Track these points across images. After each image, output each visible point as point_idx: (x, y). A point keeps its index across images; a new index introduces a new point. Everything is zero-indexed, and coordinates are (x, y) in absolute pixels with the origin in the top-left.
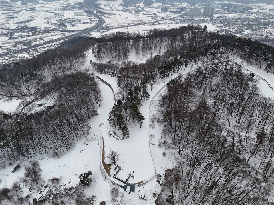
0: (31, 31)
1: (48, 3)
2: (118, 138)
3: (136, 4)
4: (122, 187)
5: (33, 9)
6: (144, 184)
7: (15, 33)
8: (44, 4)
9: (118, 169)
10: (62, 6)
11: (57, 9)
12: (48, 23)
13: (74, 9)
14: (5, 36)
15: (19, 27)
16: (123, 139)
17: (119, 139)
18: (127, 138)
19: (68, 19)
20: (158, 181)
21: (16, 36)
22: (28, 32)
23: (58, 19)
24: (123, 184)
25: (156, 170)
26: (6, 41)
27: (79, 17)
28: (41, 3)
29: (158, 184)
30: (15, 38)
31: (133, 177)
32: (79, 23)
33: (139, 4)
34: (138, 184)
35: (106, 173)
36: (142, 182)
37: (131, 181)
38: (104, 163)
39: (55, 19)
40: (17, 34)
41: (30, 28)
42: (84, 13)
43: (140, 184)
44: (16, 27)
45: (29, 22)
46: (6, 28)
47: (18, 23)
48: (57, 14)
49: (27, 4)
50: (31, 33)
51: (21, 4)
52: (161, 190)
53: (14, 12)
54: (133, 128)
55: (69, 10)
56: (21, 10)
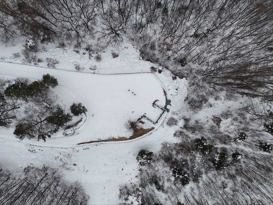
2: (83, 120)
9: (143, 120)
25: (143, 71)
29: (163, 72)
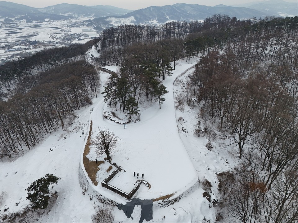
0: (31, 44)
1: (54, 21)
2: (120, 121)
3: (149, 21)
4: (121, 207)
5: (37, 26)
6: (176, 200)
7: (14, 46)
8: (50, 22)
9: (114, 169)
10: (70, 24)
11: (64, 26)
12: (53, 38)
13: (83, 26)
14: (2, 49)
15: (19, 41)
16: (128, 123)
17: (122, 122)
18: (135, 122)
19: (75, 34)
20: (206, 195)
21: (14, 48)
22: (29, 45)
23: (64, 34)
24: (123, 201)
26: (3, 53)
27: (87, 32)
28: (47, 21)
29: (207, 201)
30: (13, 51)
31: (149, 186)
32: (86, 38)
33: (152, 21)
34: (160, 201)
35: (88, 177)
36: (170, 196)
37: (144, 194)
38: (86, 160)
39: (61, 35)
40: (16, 47)
41: (31, 42)
42: (93, 30)
43: (166, 200)
44: (15, 41)
45: (31, 37)
46: (5, 42)
47: (19, 38)
48: (63, 30)
49: (32, 22)
50: (31, 46)
51: (26, 22)
52: (215, 216)
53: (17, 29)
54: (147, 109)
55: (77, 26)
56: (25, 27)
